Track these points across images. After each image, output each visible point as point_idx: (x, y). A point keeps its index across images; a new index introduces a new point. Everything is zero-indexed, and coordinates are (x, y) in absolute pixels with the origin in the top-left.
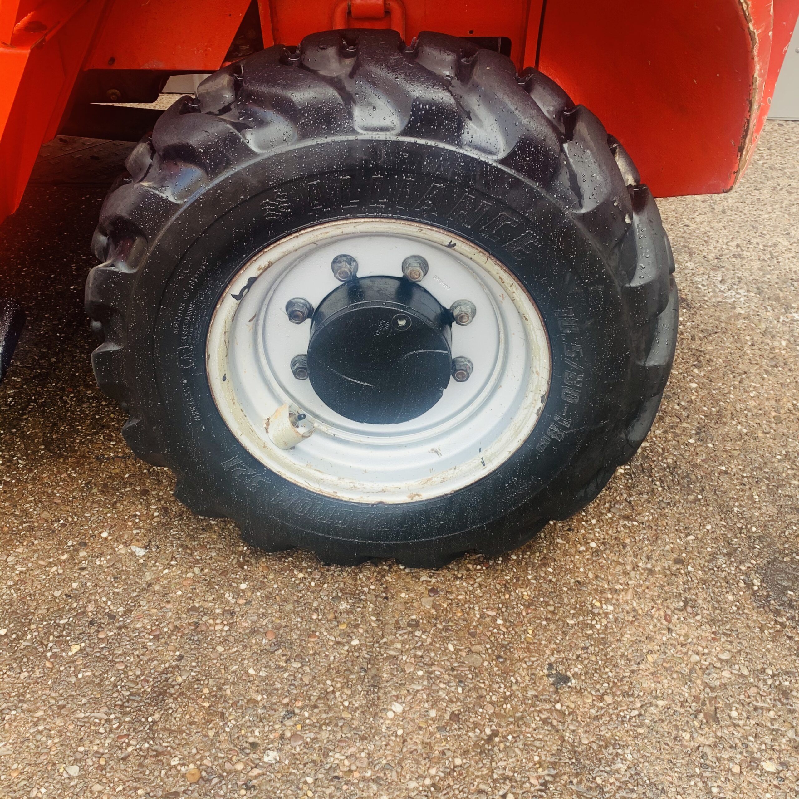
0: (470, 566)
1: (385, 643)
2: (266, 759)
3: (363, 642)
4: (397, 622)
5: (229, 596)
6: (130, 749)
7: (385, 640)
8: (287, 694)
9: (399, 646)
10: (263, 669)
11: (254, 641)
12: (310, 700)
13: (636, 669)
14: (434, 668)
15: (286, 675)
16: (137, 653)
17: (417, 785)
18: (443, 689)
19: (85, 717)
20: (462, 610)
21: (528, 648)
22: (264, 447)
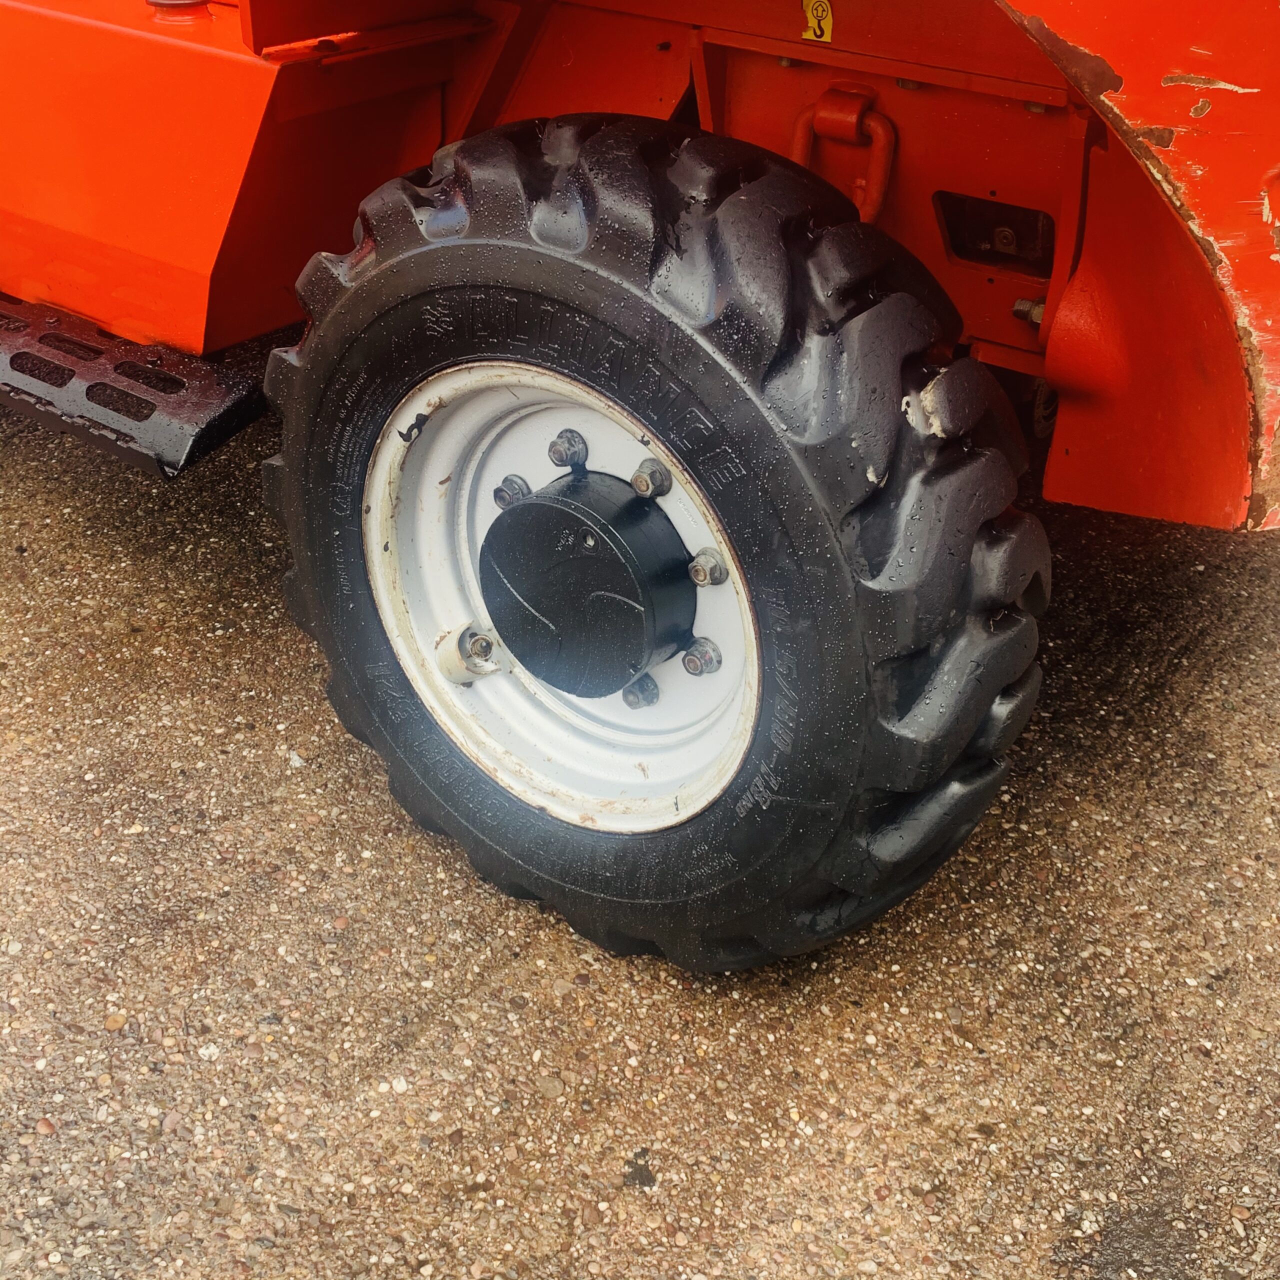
0: (663, 975)
1: (461, 1005)
2: (201, 1051)
3: (436, 989)
4: (500, 990)
5: (340, 857)
6: (84, 958)
7: (465, 1001)
8: (293, 996)
9: (474, 1017)
10: (297, 955)
11: (316, 920)
12: (311, 1017)
13: (761, 1226)
14: (491, 1067)
15: (313, 975)
16: (188, 865)
17: (332, 1183)
18: (476, 1097)
19: (76, 903)
20: (597, 1021)
21: (638, 1113)
22: (423, 665)
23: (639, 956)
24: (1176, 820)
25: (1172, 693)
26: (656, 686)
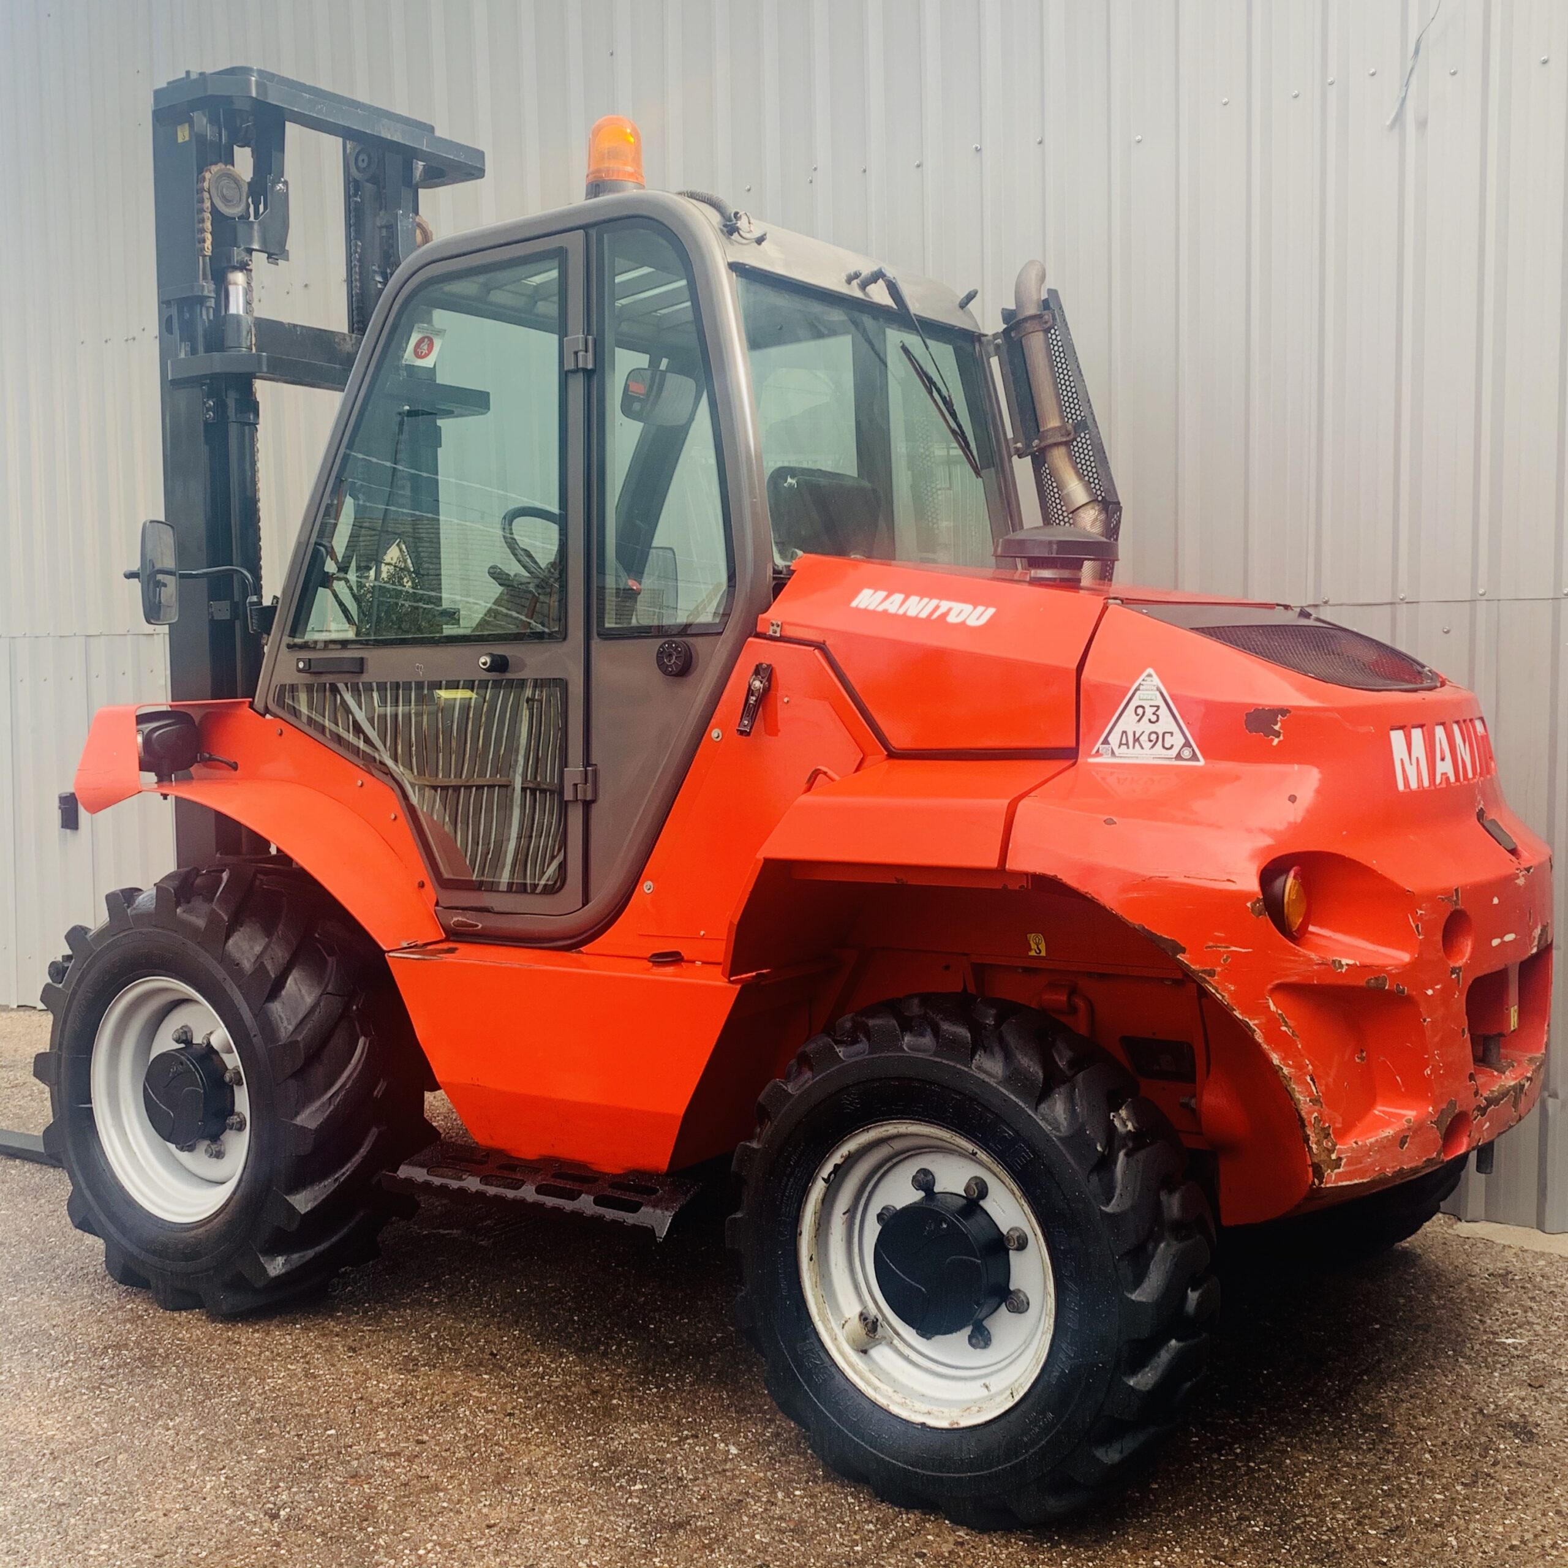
1: (883, 1557)
3: (864, 1550)
5: (780, 1494)
6: (631, 1544)
10: (768, 1538)
11: (775, 1523)
15: (782, 1546)
16: (680, 1501)
19: (614, 1521)
22: (836, 1339)
23: (995, 1532)
24: (1360, 1457)
25: (1356, 1394)
26: (989, 1333)
